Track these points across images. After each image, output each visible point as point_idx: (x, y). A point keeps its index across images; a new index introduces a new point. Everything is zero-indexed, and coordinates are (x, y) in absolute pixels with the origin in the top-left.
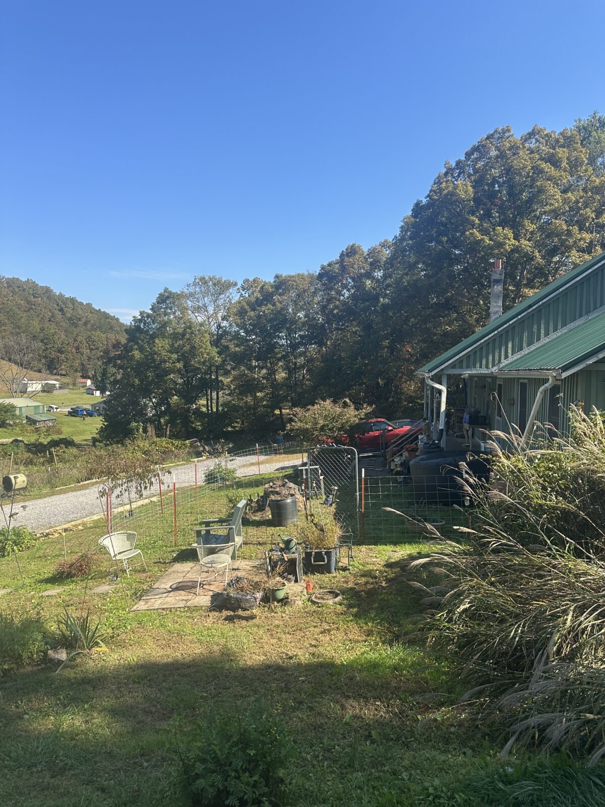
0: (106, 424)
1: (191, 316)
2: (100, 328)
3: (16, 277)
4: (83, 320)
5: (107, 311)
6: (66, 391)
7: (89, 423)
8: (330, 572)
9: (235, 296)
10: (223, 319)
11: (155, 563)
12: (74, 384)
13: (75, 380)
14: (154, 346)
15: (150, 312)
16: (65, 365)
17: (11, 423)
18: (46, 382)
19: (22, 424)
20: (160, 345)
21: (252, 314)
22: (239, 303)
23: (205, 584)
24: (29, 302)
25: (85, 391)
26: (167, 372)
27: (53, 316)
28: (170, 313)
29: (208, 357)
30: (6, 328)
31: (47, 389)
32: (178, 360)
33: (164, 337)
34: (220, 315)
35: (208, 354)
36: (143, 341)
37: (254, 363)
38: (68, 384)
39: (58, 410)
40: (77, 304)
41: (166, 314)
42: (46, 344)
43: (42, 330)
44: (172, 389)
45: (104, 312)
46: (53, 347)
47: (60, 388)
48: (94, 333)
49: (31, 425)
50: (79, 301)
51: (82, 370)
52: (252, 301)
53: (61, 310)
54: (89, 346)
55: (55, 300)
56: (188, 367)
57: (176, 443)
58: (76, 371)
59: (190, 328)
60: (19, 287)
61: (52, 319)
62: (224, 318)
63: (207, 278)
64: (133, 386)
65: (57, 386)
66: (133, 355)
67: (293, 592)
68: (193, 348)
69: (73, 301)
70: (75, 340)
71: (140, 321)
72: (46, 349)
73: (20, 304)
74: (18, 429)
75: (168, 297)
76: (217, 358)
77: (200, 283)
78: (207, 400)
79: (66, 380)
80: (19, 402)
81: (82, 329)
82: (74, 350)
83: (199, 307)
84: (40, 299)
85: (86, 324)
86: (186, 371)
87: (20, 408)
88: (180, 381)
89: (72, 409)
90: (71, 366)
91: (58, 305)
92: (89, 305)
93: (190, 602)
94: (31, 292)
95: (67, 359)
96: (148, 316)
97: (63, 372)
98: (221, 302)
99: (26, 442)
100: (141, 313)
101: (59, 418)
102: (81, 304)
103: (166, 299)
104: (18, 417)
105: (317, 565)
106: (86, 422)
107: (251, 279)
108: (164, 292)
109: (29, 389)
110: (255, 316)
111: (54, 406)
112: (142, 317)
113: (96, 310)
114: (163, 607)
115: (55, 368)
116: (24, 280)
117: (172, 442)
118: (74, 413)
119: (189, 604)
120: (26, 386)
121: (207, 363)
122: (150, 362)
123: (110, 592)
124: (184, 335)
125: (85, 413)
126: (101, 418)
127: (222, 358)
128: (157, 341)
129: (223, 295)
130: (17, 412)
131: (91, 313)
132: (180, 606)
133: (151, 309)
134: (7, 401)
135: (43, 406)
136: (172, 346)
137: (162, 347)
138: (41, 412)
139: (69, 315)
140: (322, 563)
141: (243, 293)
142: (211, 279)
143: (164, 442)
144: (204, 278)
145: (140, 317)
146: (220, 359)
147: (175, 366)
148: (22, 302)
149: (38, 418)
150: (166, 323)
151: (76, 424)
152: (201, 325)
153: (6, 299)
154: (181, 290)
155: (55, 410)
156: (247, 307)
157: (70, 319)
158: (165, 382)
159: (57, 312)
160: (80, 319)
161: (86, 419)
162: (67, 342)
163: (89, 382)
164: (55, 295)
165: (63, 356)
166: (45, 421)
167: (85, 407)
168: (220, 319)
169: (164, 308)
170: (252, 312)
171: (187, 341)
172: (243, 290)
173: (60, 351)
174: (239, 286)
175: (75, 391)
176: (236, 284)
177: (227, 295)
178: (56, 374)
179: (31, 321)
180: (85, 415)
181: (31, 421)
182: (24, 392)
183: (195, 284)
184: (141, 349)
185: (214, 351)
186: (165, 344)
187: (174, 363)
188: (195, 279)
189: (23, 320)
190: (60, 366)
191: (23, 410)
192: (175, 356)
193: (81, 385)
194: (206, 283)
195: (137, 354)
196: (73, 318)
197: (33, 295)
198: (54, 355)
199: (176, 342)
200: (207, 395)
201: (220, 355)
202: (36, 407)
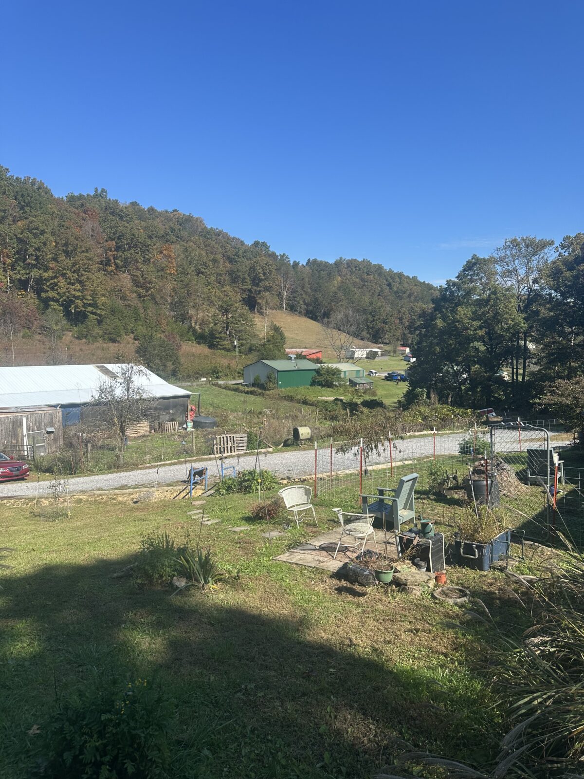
0: (410, 388)
1: (499, 280)
2: (422, 299)
3: (354, 258)
4: (408, 293)
5: (431, 283)
6: (386, 358)
7: (400, 388)
8: (481, 569)
9: (551, 255)
10: (533, 283)
11: (328, 520)
12: (395, 352)
13: (395, 349)
14: (457, 314)
15: (456, 280)
16: (388, 335)
17: (337, 384)
18: (370, 350)
19: (345, 385)
20: (463, 313)
21: (568, 274)
22: (554, 263)
23: (350, 551)
24: (363, 280)
25: (403, 358)
26: (470, 340)
27: (382, 291)
28: (476, 280)
29: (513, 323)
30: (343, 303)
31: (372, 356)
32: (481, 328)
33: (468, 304)
34: (531, 278)
35: (513, 320)
36: (447, 309)
37: (568, 329)
38: (389, 352)
39: (377, 375)
40: (403, 278)
41: (471, 281)
42: (374, 316)
43: (371, 303)
44: (474, 357)
45: (428, 284)
46: (379, 319)
47: (382, 355)
48: (416, 304)
49: (352, 386)
50: (406, 275)
51: (404, 339)
52: (570, 260)
53: (389, 285)
54: (411, 316)
55: (385, 276)
56: (493, 334)
57: (457, 411)
58: (398, 340)
59: (495, 293)
60: (356, 267)
61: (381, 294)
62: (535, 281)
63: (519, 240)
64: (434, 354)
65: (379, 353)
66: (436, 324)
67: (413, 579)
68: (497, 314)
69: (400, 275)
70: (400, 312)
71: (446, 289)
72: (374, 321)
73: (355, 282)
74: (341, 389)
75: (475, 264)
76: (522, 325)
77: (511, 246)
78: (513, 368)
79: (388, 348)
80: (344, 367)
81: (406, 301)
82: (397, 321)
83: (509, 271)
84: (372, 276)
85: (409, 296)
86: (490, 339)
87: (345, 372)
88: (483, 348)
89: (388, 374)
90: (394, 335)
91: (387, 281)
92: (414, 278)
93: (321, 564)
94: (365, 270)
95: (390, 329)
96: (454, 284)
97: (388, 342)
98: (533, 264)
99: (344, 401)
100: (448, 282)
101: (376, 381)
102: (408, 277)
103: (473, 266)
104: (342, 380)
105: (465, 557)
106: (399, 387)
107: (573, 235)
108: (472, 259)
109: (356, 356)
110: (572, 276)
111: (374, 371)
112: (448, 286)
113: (421, 283)
114: (298, 562)
115: (380, 338)
116: (360, 261)
117: (453, 410)
118: (390, 378)
119: (321, 565)
120: (354, 352)
121: (511, 330)
122: (453, 330)
123: (274, 538)
124: (488, 301)
125: (399, 378)
126: (406, 383)
127: (528, 324)
128: (459, 308)
129: (537, 257)
130: (342, 376)
131: (415, 285)
132: (311, 565)
133: (456, 277)
134: (334, 366)
135: (364, 371)
136: (474, 313)
137: (464, 314)
138: (361, 375)
139: (395, 289)
140: (472, 557)
141: (562, 251)
142: (523, 240)
143: (445, 409)
144: (516, 240)
145: (446, 286)
146: (526, 325)
147: (476, 334)
148: (357, 280)
149: (358, 381)
150: (470, 290)
151: (390, 387)
152: (508, 289)
153: (345, 278)
154: (490, 255)
155: (374, 375)
156: (562, 267)
157: (396, 293)
158: (467, 349)
159: (385, 287)
160: (405, 292)
161: (399, 383)
162: (391, 314)
163: (408, 350)
164: (385, 272)
165: (387, 326)
166: (364, 384)
167: (399, 372)
168: (531, 282)
169: (471, 275)
170: (568, 272)
171: (491, 308)
172: (562, 249)
173: (385, 322)
174: (557, 244)
175: (395, 358)
176: (552, 243)
177: (542, 255)
178: (380, 343)
179: (363, 297)
180: (399, 380)
181: (353, 383)
182: (351, 358)
183: (506, 247)
184: (444, 318)
185: (520, 318)
186: (468, 311)
187: (475, 330)
188: (506, 242)
189: (356, 296)
190: (385, 335)
191: (347, 374)
192: (476, 323)
193: (401, 352)
194: (518, 245)
195: (439, 323)
196: (399, 291)
197: (366, 273)
198: (379, 325)
199: (480, 308)
200: (512, 363)
201: (527, 321)
202: (358, 371)
